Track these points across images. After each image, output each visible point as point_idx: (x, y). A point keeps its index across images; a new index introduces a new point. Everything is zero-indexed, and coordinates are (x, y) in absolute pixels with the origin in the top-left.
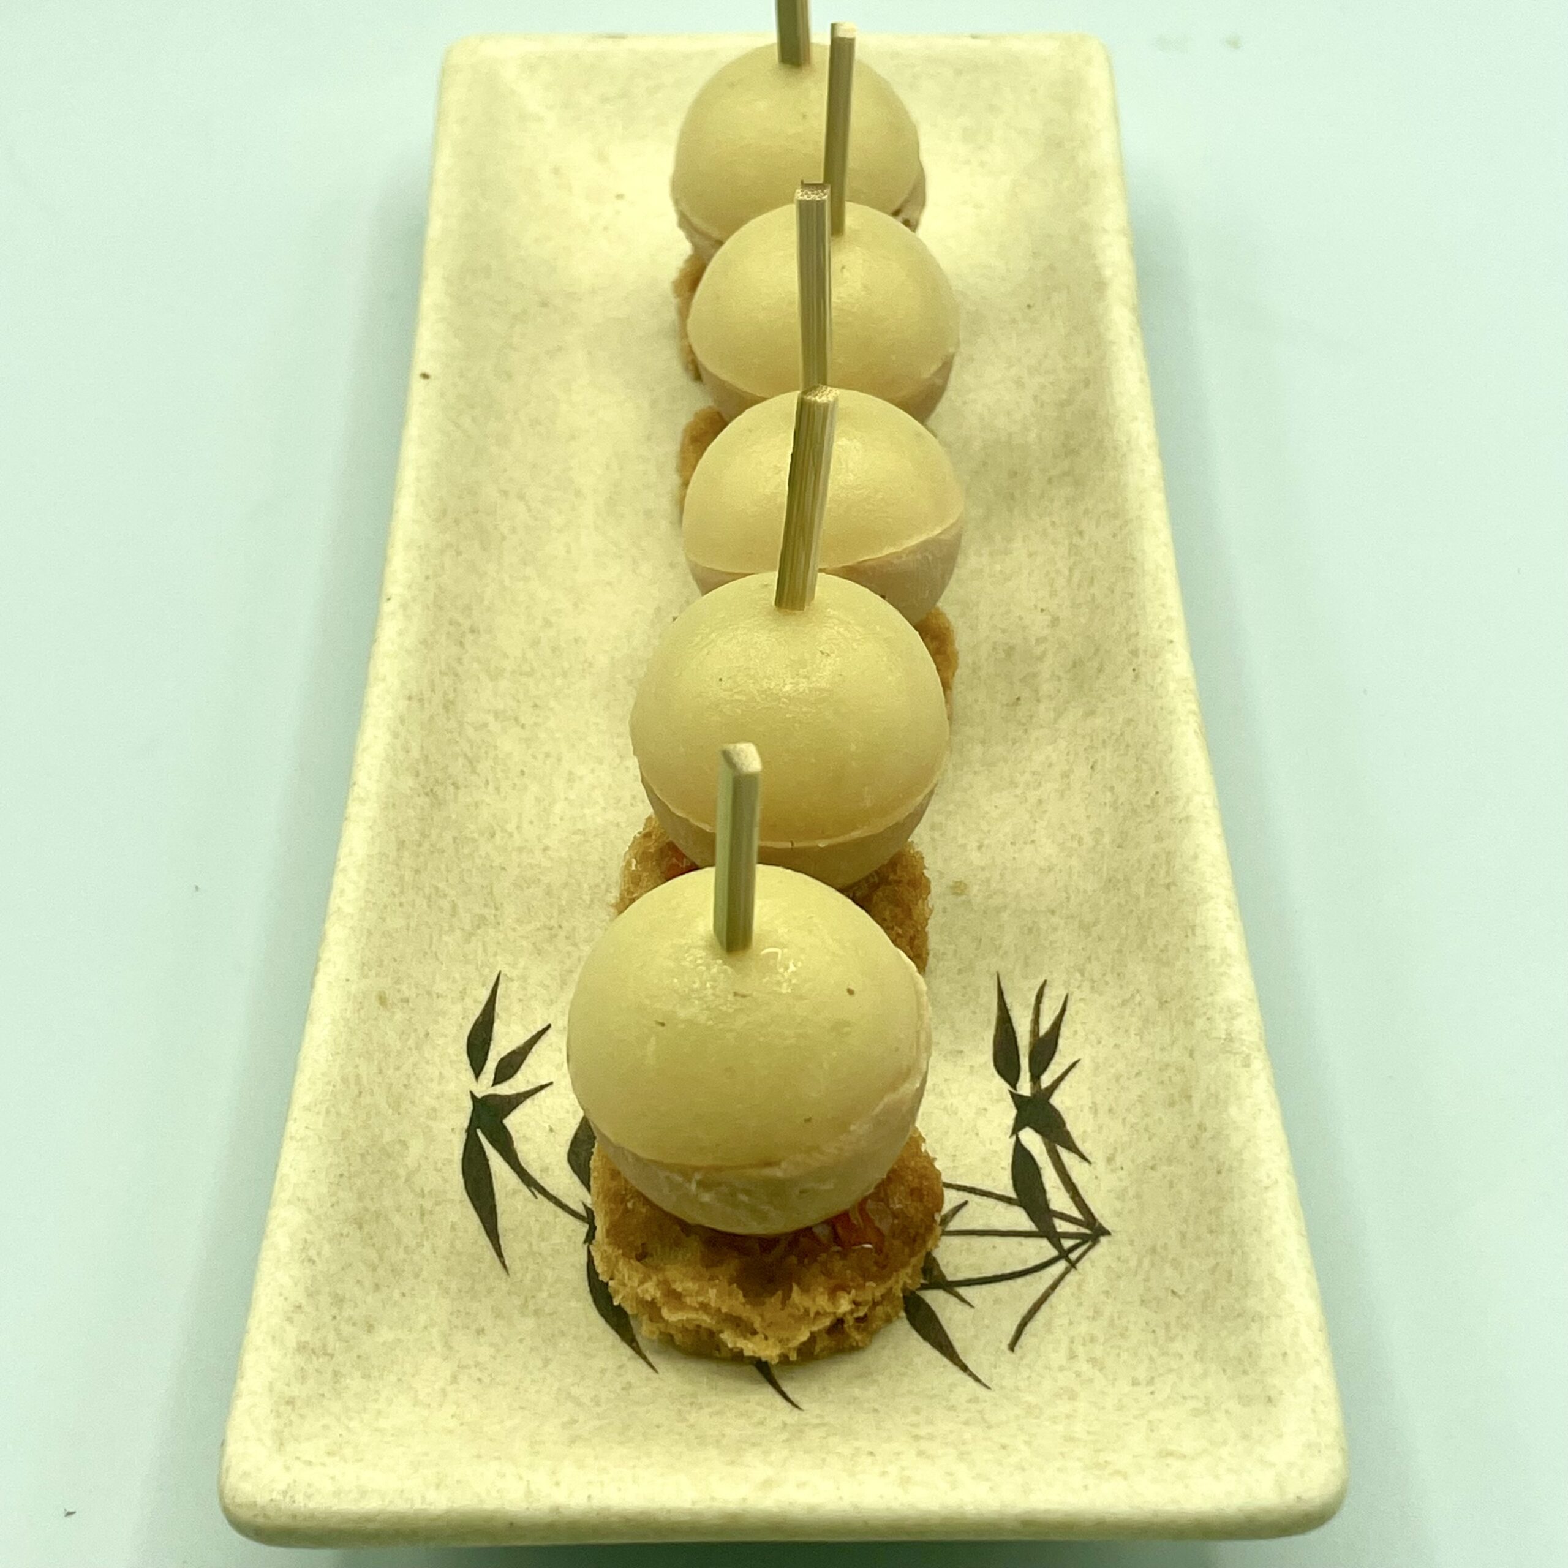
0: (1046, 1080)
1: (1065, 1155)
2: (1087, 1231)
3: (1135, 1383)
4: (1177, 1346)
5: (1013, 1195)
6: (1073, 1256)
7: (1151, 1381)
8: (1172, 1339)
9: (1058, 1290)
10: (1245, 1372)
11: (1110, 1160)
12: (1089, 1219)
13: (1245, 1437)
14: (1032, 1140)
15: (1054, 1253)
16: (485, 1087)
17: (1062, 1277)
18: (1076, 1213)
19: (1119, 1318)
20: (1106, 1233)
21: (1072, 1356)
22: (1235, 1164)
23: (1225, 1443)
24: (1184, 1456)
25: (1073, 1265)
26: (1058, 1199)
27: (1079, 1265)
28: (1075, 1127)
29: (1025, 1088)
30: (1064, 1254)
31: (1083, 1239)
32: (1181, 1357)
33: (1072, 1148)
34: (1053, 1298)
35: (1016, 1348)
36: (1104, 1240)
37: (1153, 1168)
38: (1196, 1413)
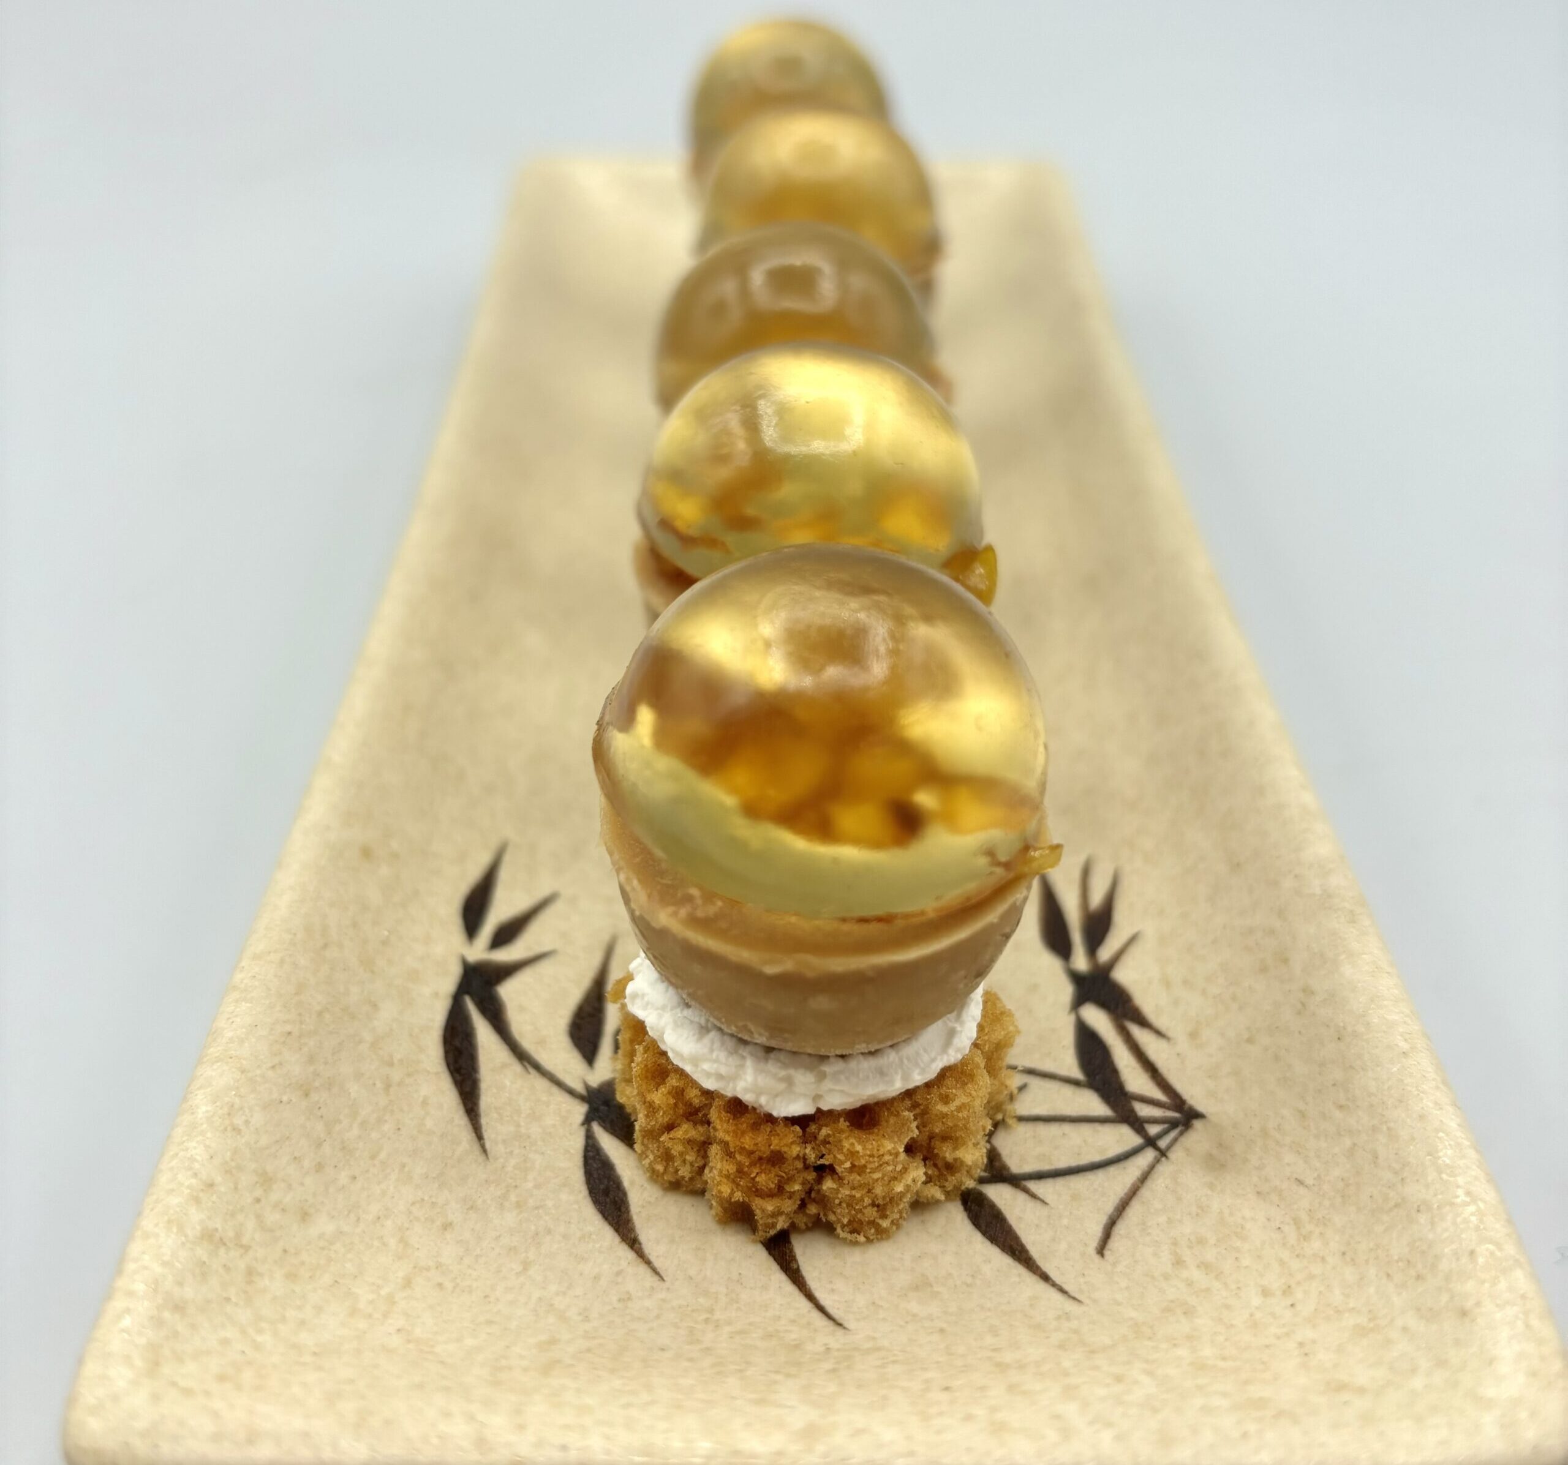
0: (1105, 954)
1: (1136, 1031)
2: (1176, 1115)
3: (1266, 1293)
4: (1316, 1244)
5: (1077, 1074)
6: (1163, 1143)
7: (1287, 1291)
8: (1306, 1238)
9: (1149, 1183)
10: (1419, 1277)
11: (1193, 1035)
12: (1177, 1101)
14: (1097, 1018)
15: (1136, 1140)
16: (479, 951)
17: (1152, 1167)
18: (1158, 1095)
19: (1231, 1214)
20: (1198, 1116)
21: (1179, 1262)
22: (1361, 1029)
25: (1163, 1153)
26: (1135, 1080)
27: (1172, 1155)
28: (1146, 1000)
29: (1081, 962)
30: (1151, 1142)
31: (1173, 1124)
32: (1323, 1259)
33: (1143, 1022)
34: (1145, 1192)
35: (1107, 1253)
36: (1197, 1124)
37: (1250, 1041)
38: (1361, 1331)
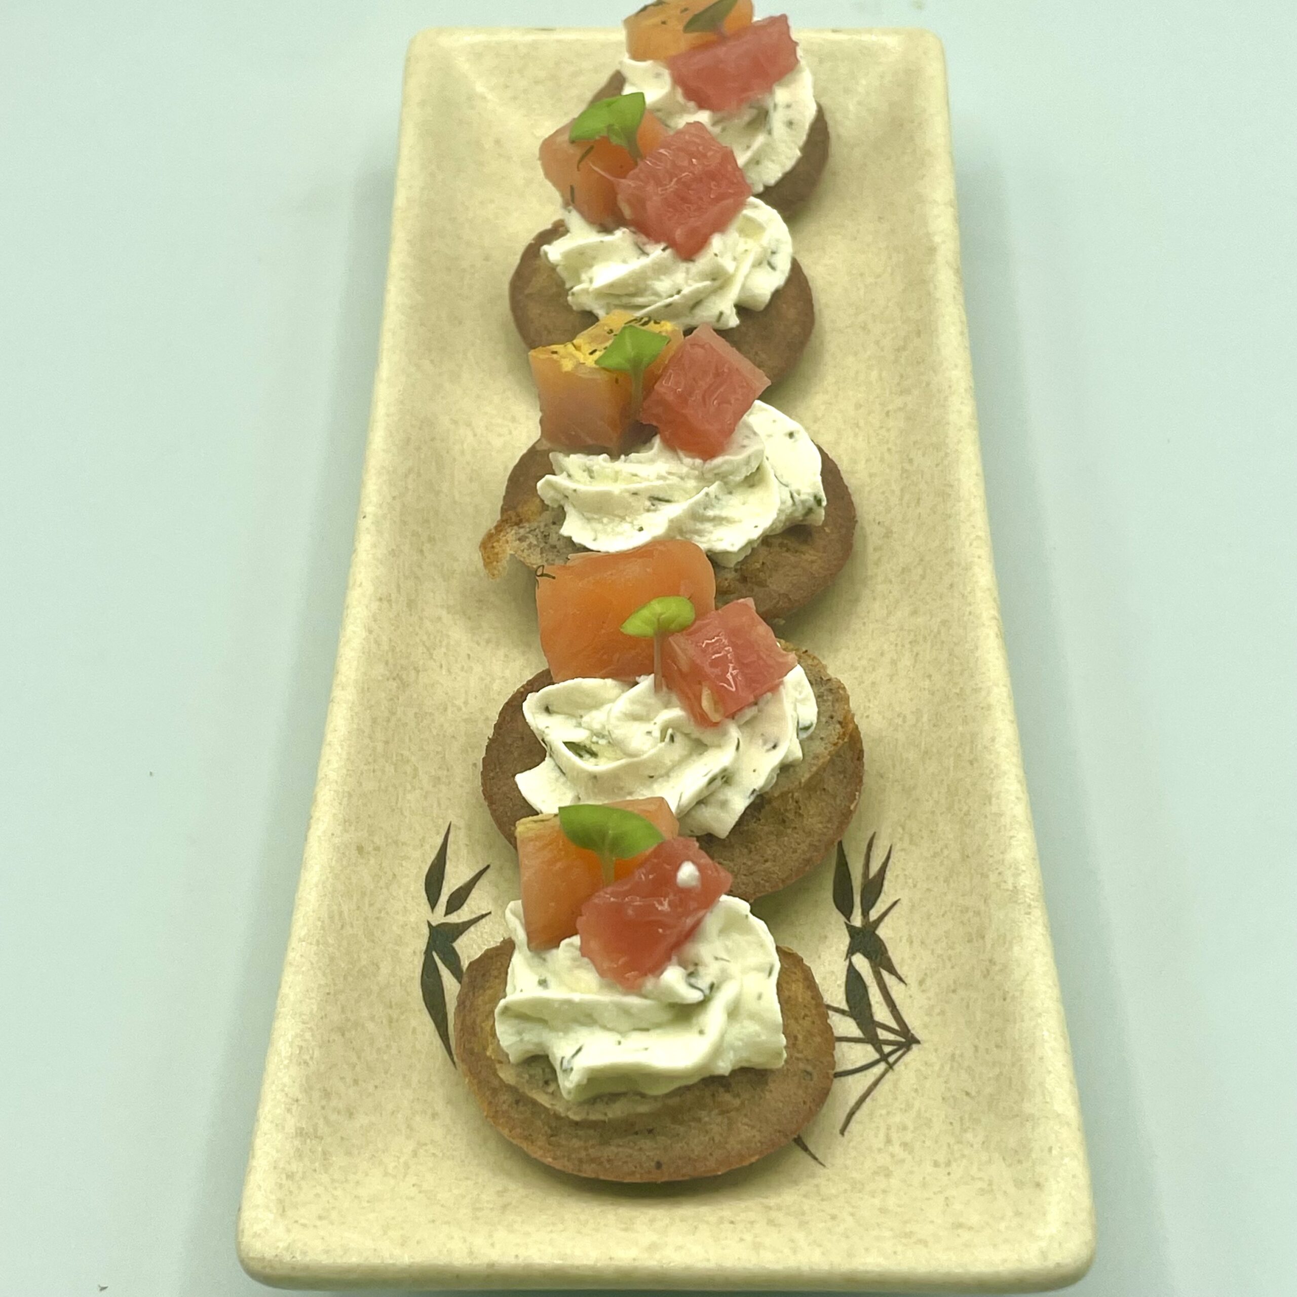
0: (874, 915)
1: (885, 974)
2: (903, 1040)
3: (936, 1164)
4: (969, 1136)
5: (844, 1006)
6: (891, 1059)
7: (948, 1164)
8: (965, 1131)
9: (879, 1086)
10: (1020, 1162)
11: (921, 983)
12: (904, 1030)
13: (1018, 1214)
14: (861, 963)
15: (877, 1056)
16: (439, 917)
17: (883, 1076)
18: (894, 1025)
19: (926, 1112)
20: (918, 1042)
21: (889, 1141)
22: (1017, 994)
23: (1002, 1218)
24: (970, 1228)
25: (891, 1066)
26: (881, 1013)
27: (896, 1067)
28: (896, 954)
29: (857, 920)
30: (884, 1058)
31: (899, 1046)
32: (972, 1146)
33: (892, 971)
34: (875, 1093)
35: (846, 1133)
36: (915, 1047)
37: (954, 991)
38: (982, 1192)
